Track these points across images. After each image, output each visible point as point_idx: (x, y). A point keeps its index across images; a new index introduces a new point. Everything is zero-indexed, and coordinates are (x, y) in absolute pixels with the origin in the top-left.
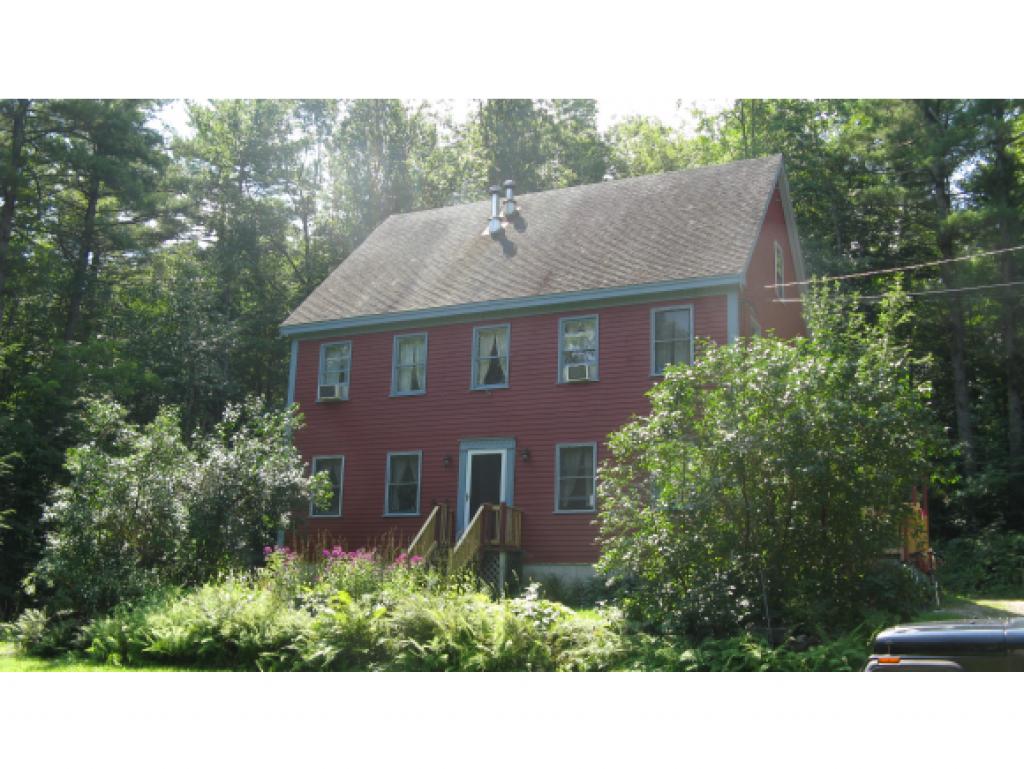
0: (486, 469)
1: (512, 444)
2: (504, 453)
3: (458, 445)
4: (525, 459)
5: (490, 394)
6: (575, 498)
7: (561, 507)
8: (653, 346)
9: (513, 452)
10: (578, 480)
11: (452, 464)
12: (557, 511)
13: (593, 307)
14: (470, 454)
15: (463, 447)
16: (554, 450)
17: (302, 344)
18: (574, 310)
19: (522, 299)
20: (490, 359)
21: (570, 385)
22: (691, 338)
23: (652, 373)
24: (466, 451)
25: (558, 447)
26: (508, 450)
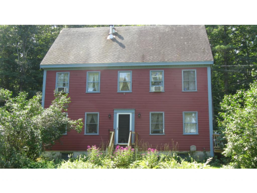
0: (124, 120)
1: (134, 111)
2: (131, 114)
3: (113, 111)
4: (138, 116)
5: (124, 94)
6: (156, 130)
7: (152, 133)
8: (183, 82)
9: (134, 114)
10: (157, 124)
11: (111, 117)
13: (162, 68)
14: (118, 114)
15: (115, 111)
17: (48, 72)
18: (156, 68)
19: (137, 63)
20: (124, 82)
21: (155, 93)
22: (196, 80)
23: (183, 91)
24: (116, 113)
25: (150, 113)
26: (132, 113)
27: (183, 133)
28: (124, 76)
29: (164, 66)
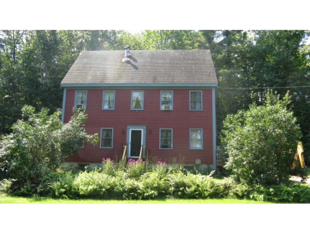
0: (136, 135)
1: (145, 128)
2: (142, 130)
3: (126, 127)
4: (149, 133)
5: (137, 112)
6: (165, 145)
8: (190, 102)
9: (145, 130)
10: (166, 139)
11: (124, 133)
12: (160, 148)
13: (171, 88)
14: (131, 130)
15: (128, 127)
16: (159, 130)
17: (67, 90)
18: (166, 89)
19: (149, 84)
20: (136, 101)
21: (165, 111)
22: (202, 100)
23: (190, 110)
24: (129, 129)
25: (160, 129)
26: (144, 129)
27: (189, 148)
28: (137, 95)
29: (173, 87)
